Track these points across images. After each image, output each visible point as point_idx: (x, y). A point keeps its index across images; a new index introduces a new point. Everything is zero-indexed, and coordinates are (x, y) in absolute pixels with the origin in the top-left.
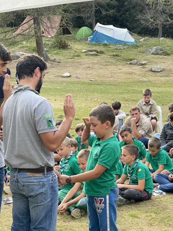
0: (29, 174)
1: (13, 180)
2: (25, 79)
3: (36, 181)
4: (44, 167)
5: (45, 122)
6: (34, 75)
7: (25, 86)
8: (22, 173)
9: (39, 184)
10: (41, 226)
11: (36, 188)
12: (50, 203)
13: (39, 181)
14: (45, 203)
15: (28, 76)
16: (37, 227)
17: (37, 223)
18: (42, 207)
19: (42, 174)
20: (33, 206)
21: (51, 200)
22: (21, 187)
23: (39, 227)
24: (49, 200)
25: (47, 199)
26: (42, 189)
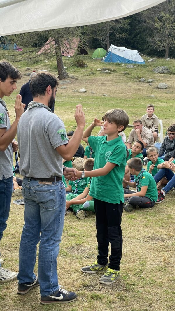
0: (40, 182)
1: (26, 187)
2: (38, 97)
3: (46, 189)
4: (54, 176)
6: (46, 93)
7: (40, 103)
8: (34, 181)
9: (49, 192)
10: (50, 229)
11: (47, 195)
12: (59, 209)
13: (49, 189)
14: (54, 208)
15: (40, 94)
16: (47, 229)
17: (47, 226)
18: (51, 212)
19: (52, 183)
20: (43, 211)
21: (60, 206)
22: (33, 194)
23: (48, 229)
24: (58, 206)
25: (56, 205)
26: (52, 196)
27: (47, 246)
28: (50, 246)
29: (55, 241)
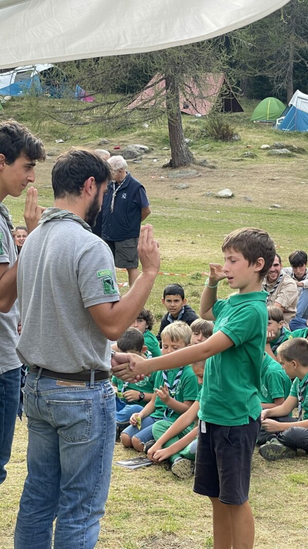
0: (59, 383)
1: (30, 393)
2: (66, 199)
3: (72, 397)
4: (90, 370)
5: (100, 284)
6: (83, 192)
7: (66, 211)
8: (48, 380)
9: (79, 405)
10: (79, 485)
11: (74, 410)
12: (99, 443)
13: (78, 397)
14: (89, 441)
16: (72, 487)
17: (72, 479)
18: (82, 448)
19: (85, 384)
20: (66, 446)
21: (101, 436)
22: (43, 407)
23: (76, 486)
24: (96, 435)
25: (92, 434)
26: (83, 413)
27: (72, 523)
28: (79, 524)
29: (90, 514)
